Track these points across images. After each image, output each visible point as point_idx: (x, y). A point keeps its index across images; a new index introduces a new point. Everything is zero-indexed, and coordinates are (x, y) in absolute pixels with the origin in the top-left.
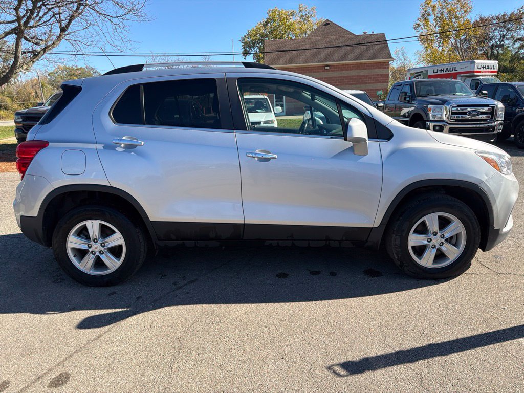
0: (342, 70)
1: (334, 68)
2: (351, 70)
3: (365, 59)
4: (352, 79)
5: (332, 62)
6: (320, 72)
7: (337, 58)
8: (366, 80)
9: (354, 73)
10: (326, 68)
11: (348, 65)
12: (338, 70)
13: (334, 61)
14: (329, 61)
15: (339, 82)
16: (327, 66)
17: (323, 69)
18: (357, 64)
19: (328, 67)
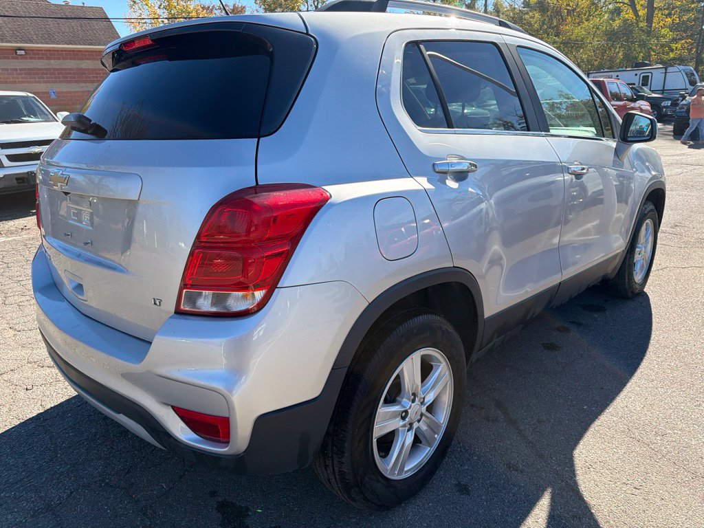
0: (48, 58)
1: (34, 54)
2: (64, 59)
3: (85, 45)
4: (70, 74)
5: (27, 43)
6: (8, 58)
7: (35, 37)
8: (93, 77)
9: (70, 64)
10: (19, 52)
11: (57, 51)
12: (42, 58)
13: (32, 42)
14: (21, 42)
15: (47, 78)
16: (20, 49)
17: (12, 54)
18: (72, 51)
19: (23, 52)
